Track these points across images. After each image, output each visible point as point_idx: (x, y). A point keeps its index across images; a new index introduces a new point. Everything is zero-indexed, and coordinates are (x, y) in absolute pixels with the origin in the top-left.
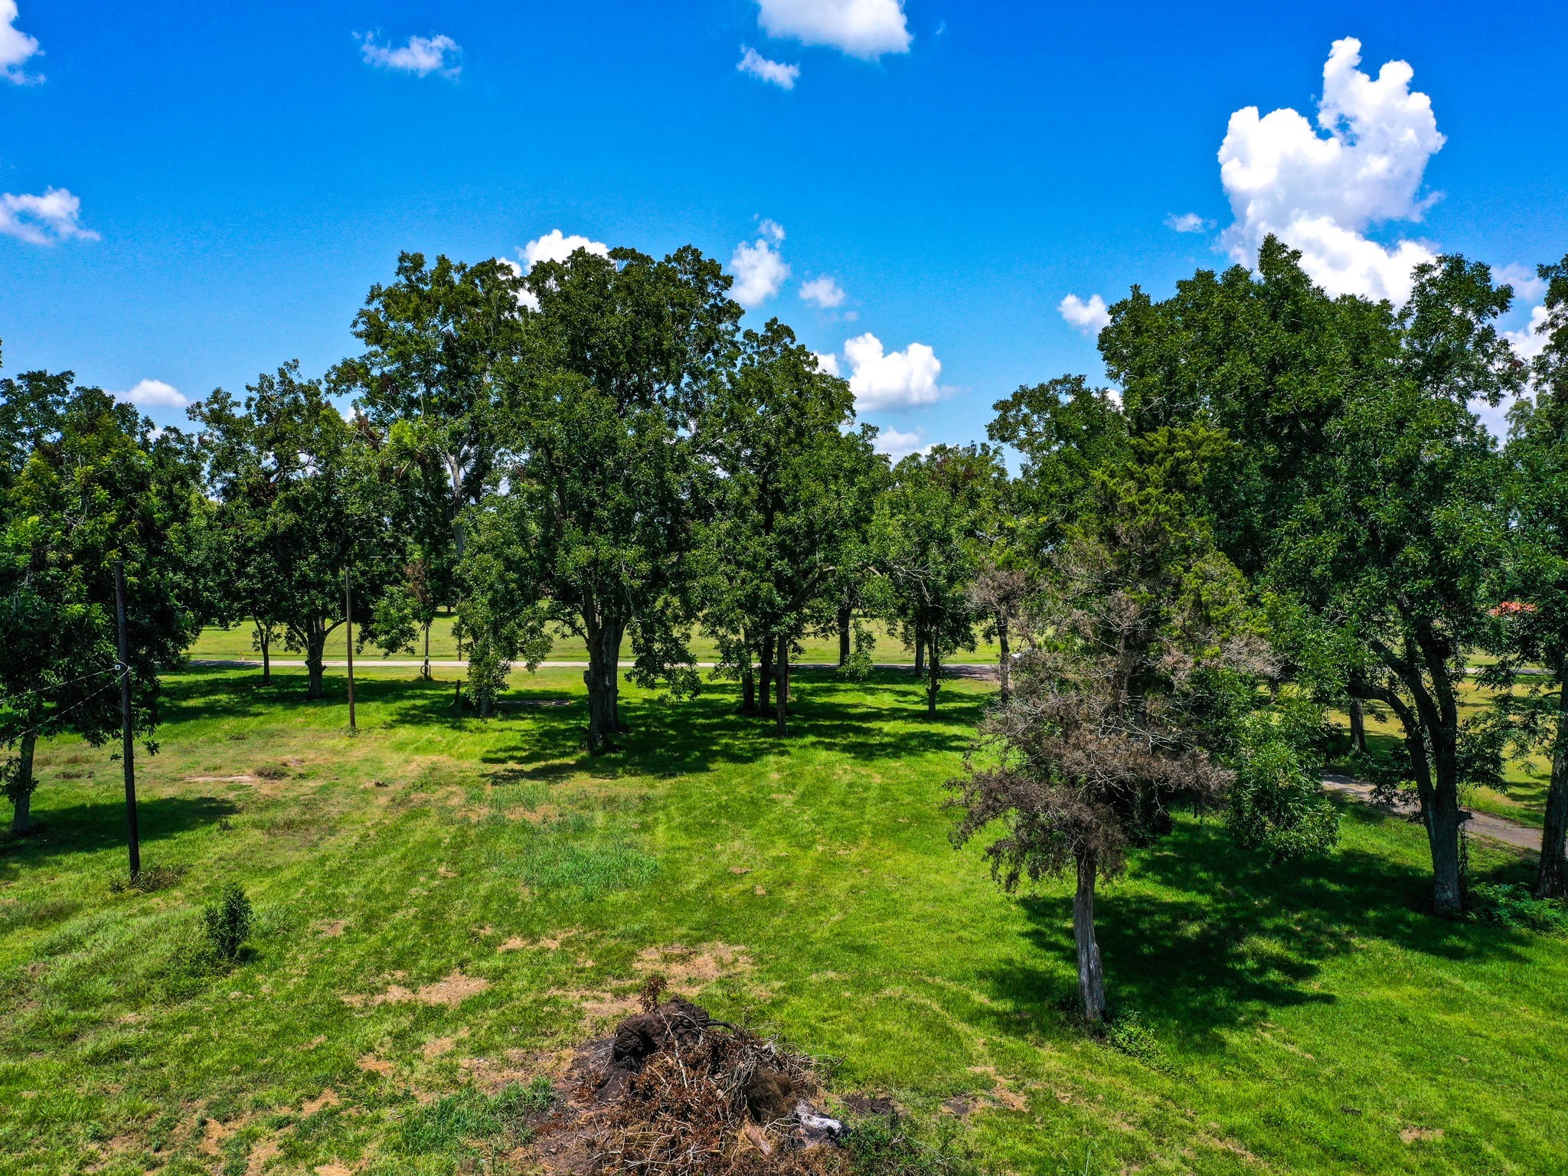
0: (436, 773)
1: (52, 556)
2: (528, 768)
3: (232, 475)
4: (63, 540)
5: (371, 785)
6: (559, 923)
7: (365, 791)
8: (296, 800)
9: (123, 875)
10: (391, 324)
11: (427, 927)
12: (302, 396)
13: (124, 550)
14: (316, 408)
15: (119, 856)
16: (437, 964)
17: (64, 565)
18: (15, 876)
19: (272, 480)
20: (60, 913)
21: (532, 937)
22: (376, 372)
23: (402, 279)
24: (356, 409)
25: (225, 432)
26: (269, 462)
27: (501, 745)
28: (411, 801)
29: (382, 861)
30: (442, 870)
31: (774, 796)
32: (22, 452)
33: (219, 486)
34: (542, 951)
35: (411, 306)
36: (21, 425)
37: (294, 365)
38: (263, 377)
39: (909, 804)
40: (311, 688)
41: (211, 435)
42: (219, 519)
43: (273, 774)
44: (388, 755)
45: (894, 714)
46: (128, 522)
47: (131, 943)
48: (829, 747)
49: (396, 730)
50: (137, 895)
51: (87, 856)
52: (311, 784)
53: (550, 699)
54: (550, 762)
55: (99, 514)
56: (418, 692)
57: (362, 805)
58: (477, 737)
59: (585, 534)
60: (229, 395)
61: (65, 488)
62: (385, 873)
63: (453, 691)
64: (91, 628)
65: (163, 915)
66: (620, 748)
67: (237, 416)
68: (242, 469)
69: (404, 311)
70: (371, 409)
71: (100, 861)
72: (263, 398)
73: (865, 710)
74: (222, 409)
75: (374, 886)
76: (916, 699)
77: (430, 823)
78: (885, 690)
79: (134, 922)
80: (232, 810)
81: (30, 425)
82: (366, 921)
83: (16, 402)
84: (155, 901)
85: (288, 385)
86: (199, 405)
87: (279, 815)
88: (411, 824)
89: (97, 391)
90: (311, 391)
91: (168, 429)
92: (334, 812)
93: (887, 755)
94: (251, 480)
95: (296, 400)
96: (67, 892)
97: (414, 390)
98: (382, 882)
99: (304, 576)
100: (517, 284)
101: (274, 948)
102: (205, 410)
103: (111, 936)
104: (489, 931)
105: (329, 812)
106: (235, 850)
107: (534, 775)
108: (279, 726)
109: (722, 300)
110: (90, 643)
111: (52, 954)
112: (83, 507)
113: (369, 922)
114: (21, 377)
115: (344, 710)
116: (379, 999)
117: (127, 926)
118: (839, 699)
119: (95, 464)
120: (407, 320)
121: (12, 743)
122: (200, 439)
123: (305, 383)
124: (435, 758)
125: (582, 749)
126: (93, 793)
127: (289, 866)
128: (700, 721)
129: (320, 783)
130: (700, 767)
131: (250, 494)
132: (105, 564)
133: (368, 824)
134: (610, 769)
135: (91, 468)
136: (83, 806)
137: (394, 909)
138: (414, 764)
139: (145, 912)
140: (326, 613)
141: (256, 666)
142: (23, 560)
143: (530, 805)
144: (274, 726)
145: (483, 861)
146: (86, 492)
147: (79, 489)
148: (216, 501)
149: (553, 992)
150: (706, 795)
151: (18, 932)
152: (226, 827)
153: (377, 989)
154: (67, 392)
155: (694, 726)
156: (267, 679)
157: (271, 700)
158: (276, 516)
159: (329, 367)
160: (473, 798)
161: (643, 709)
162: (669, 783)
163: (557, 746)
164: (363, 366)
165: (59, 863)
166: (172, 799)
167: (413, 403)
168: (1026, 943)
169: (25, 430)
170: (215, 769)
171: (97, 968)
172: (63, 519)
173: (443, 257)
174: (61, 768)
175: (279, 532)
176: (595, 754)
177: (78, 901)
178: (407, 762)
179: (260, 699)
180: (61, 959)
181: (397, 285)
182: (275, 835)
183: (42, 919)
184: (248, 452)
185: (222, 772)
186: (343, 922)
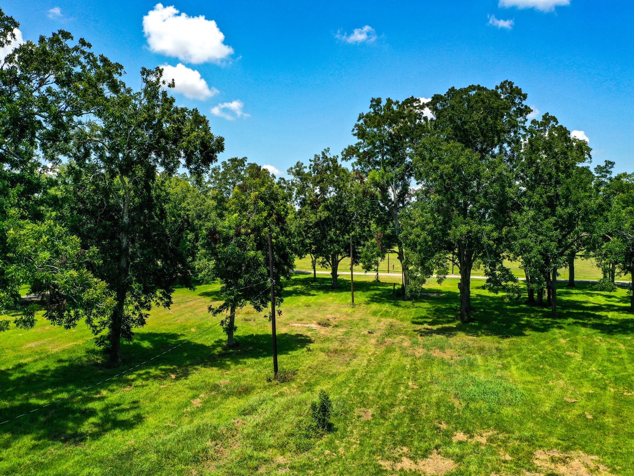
0: (393, 328)
1: (243, 231)
2: (435, 328)
3: (304, 196)
4: (247, 224)
5: (366, 332)
6: (481, 425)
7: (364, 335)
8: (336, 338)
9: (270, 371)
10: (368, 129)
11: (412, 420)
12: (330, 162)
13: (270, 228)
14: (336, 168)
15: (269, 361)
16: (423, 445)
17: (247, 234)
18: (228, 368)
19: (319, 198)
20: (246, 391)
21: (469, 433)
22: (361, 151)
23: (372, 110)
24: (353, 167)
25: (301, 179)
26: (317, 191)
27: (418, 315)
28: (385, 342)
29: (380, 375)
30: (410, 383)
31: (568, 353)
32: (230, 189)
33: (299, 201)
34: (478, 444)
35: (376, 121)
36: (229, 179)
37: (328, 150)
38: (316, 156)
40: (333, 284)
41: (296, 180)
42: (299, 214)
43: (325, 324)
44: (370, 318)
45: (610, 308)
46: (272, 215)
47: (277, 414)
48: (584, 325)
49: (371, 305)
50: (277, 384)
51: (256, 360)
52: (341, 330)
53: (434, 293)
54: (444, 325)
55: (261, 212)
56: (375, 287)
57: (365, 343)
58: (407, 310)
59: (465, 219)
60: (302, 164)
61: (247, 202)
62: (383, 383)
63: (392, 287)
64: (258, 262)
65: (289, 398)
66: (476, 320)
67: (306, 172)
68: (307, 194)
69: (374, 123)
70: (359, 166)
71: (261, 363)
72: (315, 164)
73: (592, 305)
74: (300, 170)
75: (380, 390)
76: (617, 300)
77: (397, 354)
78: (598, 294)
79: (277, 400)
80: (310, 341)
81: (232, 179)
82: (381, 412)
83: (227, 170)
84: (285, 389)
85: (325, 157)
86: (291, 168)
87: (332, 346)
88: (389, 355)
89: (254, 164)
90: (334, 161)
91: (280, 178)
92: (353, 346)
94: (311, 198)
95: (328, 164)
96: (249, 379)
97: (378, 157)
98: (383, 388)
99: (331, 238)
100: (422, 107)
101: (341, 424)
102: (294, 170)
103: (269, 406)
104: (444, 426)
105: (351, 346)
106: (315, 363)
107: (439, 332)
108: (323, 301)
109: (522, 105)
110: (257, 268)
111: (245, 415)
112: (254, 209)
113: (383, 412)
114: (229, 160)
115: (348, 295)
116: (399, 466)
117: (276, 403)
118: (574, 298)
119: (259, 191)
120: (374, 127)
121: (228, 310)
122: (292, 182)
123: (332, 157)
124: (391, 320)
125: (458, 320)
126: (255, 329)
127: (339, 374)
128: (508, 307)
129: (344, 330)
130: (519, 333)
131: (310, 204)
132: (263, 234)
133: (370, 354)
134: (473, 331)
135: (257, 193)
136: (252, 335)
137: (392, 405)
138: (382, 323)
139: (282, 394)
140: (339, 252)
141: (310, 273)
142: (232, 232)
143: (442, 348)
144: (321, 301)
145: (429, 380)
146: (255, 203)
147: (253, 202)
148: (297, 208)
150: (530, 350)
151: (231, 399)
152: (309, 350)
153: (396, 459)
154: (244, 165)
155: (507, 309)
156: (315, 279)
157: (319, 289)
158: (321, 213)
159: (343, 149)
160: (414, 343)
161: (477, 299)
162: (507, 341)
163: (444, 317)
164: (356, 148)
165: (245, 363)
166: (286, 334)
167: (378, 163)
169: (230, 181)
170: (301, 320)
171: (264, 427)
172: (247, 215)
173: (389, 99)
174: (243, 316)
175: (322, 219)
176: (465, 322)
177: (254, 384)
178: (379, 321)
179: (313, 288)
180: (248, 418)
181: (369, 113)
182: (330, 357)
183: (240, 393)
184: (310, 187)
185: (304, 322)
186: (371, 411)
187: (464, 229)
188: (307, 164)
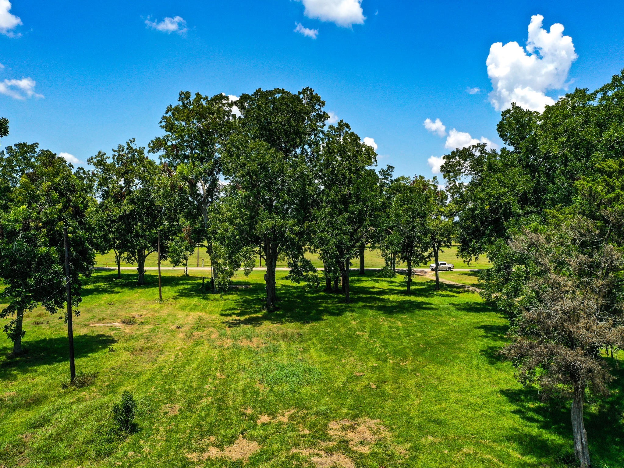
0: (202, 321)
1: (32, 224)
2: (242, 318)
3: (106, 188)
4: (37, 217)
5: (174, 328)
6: (284, 406)
7: (172, 331)
8: (142, 335)
9: (65, 377)
10: (176, 122)
11: (219, 409)
12: (136, 154)
13: (66, 222)
14: (142, 160)
15: (66, 366)
16: (230, 432)
17: (37, 228)
18: (15, 378)
19: (123, 190)
20: (37, 401)
21: (272, 414)
22: (169, 144)
23: (181, 103)
24: (161, 160)
25: (103, 170)
26: (122, 183)
27: (226, 307)
28: (194, 336)
29: (188, 369)
30: (218, 374)
31: (358, 333)
32: (16, 178)
33: (100, 193)
34: (281, 424)
35: (185, 114)
36: (15, 166)
37: (133, 141)
38: (120, 146)
39: (420, 337)
40: (139, 280)
41: (97, 171)
42: (100, 207)
43: (129, 322)
44: (179, 312)
45: (391, 292)
46: (68, 208)
47: (75, 421)
48: (371, 308)
49: (180, 300)
50: (75, 390)
51: (49, 367)
52: (147, 327)
53: (242, 285)
54: (251, 316)
55: (54, 204)
56: (184, 281)
57: (172, 338)
58: (215, 303)
59: (270, 214)
60: (105, 154)
61: (38, 193)
62: (191, 376)
63: (201, 281)
64: (51, 259)
65: (89, 403)
66: (280, 309)
67: (109, 163)
68: (110, 186)
69: (182, 117)
70: (167, 160)
71: (55, 370)
72: (119, 155)
73: (378, 290)
74: (102, 160)
75: (188, 384)
76: (397, 285)
77: (206, 347)
78: (382, 280)
79: (74, 407)
80: (113, 341)
81: (20, 166)
82: (189, 405)
83: (13, 156)
84: (83, 394)
85: (130, 148)
86: (92, 158)
87: (137, 344)
88: (197, 349)
89: (48, 151)
90: (140, 152)
91: (79, 168)
92: (161, 342)
93: (398, 312)
94: (115, 191)
95: (134, 156)
96: (40, 388)
97: (186, 151)
98: (191, 382)
99: (137, 232)
100: (231, 105)
101: (146, 423)
102: (95, 160)
103: (64, 415)
104: (249, 411)
105: (158, 342)
106: (119, 363)
107: (246, 322)
108: (128, 298)
109: (321, 111)
110: (50, 266)
111: (35, 428)
112: (47, 201)
113: (190, 406)
114: (15, 145)
115: (156, 290)
116: (205, 456)
117: (72, 410)
118: (363, 285)
119: (52, 181)
120: (183, 121)
121: (13, 313)
122: (92, 173)
123: (138, 149)
124: (200, 314)
125: (264, 309)
126: (49, 332)
127: (145, 372)
128: (309, 295)
129: (151, 327)
130: (318, 318)
131: (113, 197)
132: (57, 228)
133: (177, 348)
134: (278, 319)
135: (50, 183)
136: (45, 339)
137: (200, 397)
138: (191, 317)
139: (79, 400)
140: (145, 247)
141: (114, 270)
142: (18, 226)
143: (249, 338)
144: (126, 298)
145: (236, 369)
146: (48, 194)
147: (45, 193)
148: (99, 200)
149: (294, 451)
150: (327, 333)
151: (17, 412)
152: (112, 350)
153: (203, 449)
154: (35, 152)
155: (307, 297)
156: (119, 276)
157: (123, 286)
158: (125, 206)
159: (149, 141)
160: (222, 335)
161: (282, 289)
162: (307, 326)
163: (251, 308)
164: (164, 140)
165: (36, 371)
166: (85, 335)
167: (186, 157)
168: (517, 417)
169: (17, 168)
170: (103, 320)
171: (58, 437)
172: (37, 207)
173: (198, 93)
174: (34, 320)
175: (127, 213)
176: (270, 311)
177: (47, 392)
178: (188, 316)
179: (117, 285)
180: (39, 430)
181: (178, 106)
182: (136, 355)
183: (29, 404)
184: (113, 178)
185: (106, 321)
186: (178, 406)
187: (269, 223)
188: (110, 154)
